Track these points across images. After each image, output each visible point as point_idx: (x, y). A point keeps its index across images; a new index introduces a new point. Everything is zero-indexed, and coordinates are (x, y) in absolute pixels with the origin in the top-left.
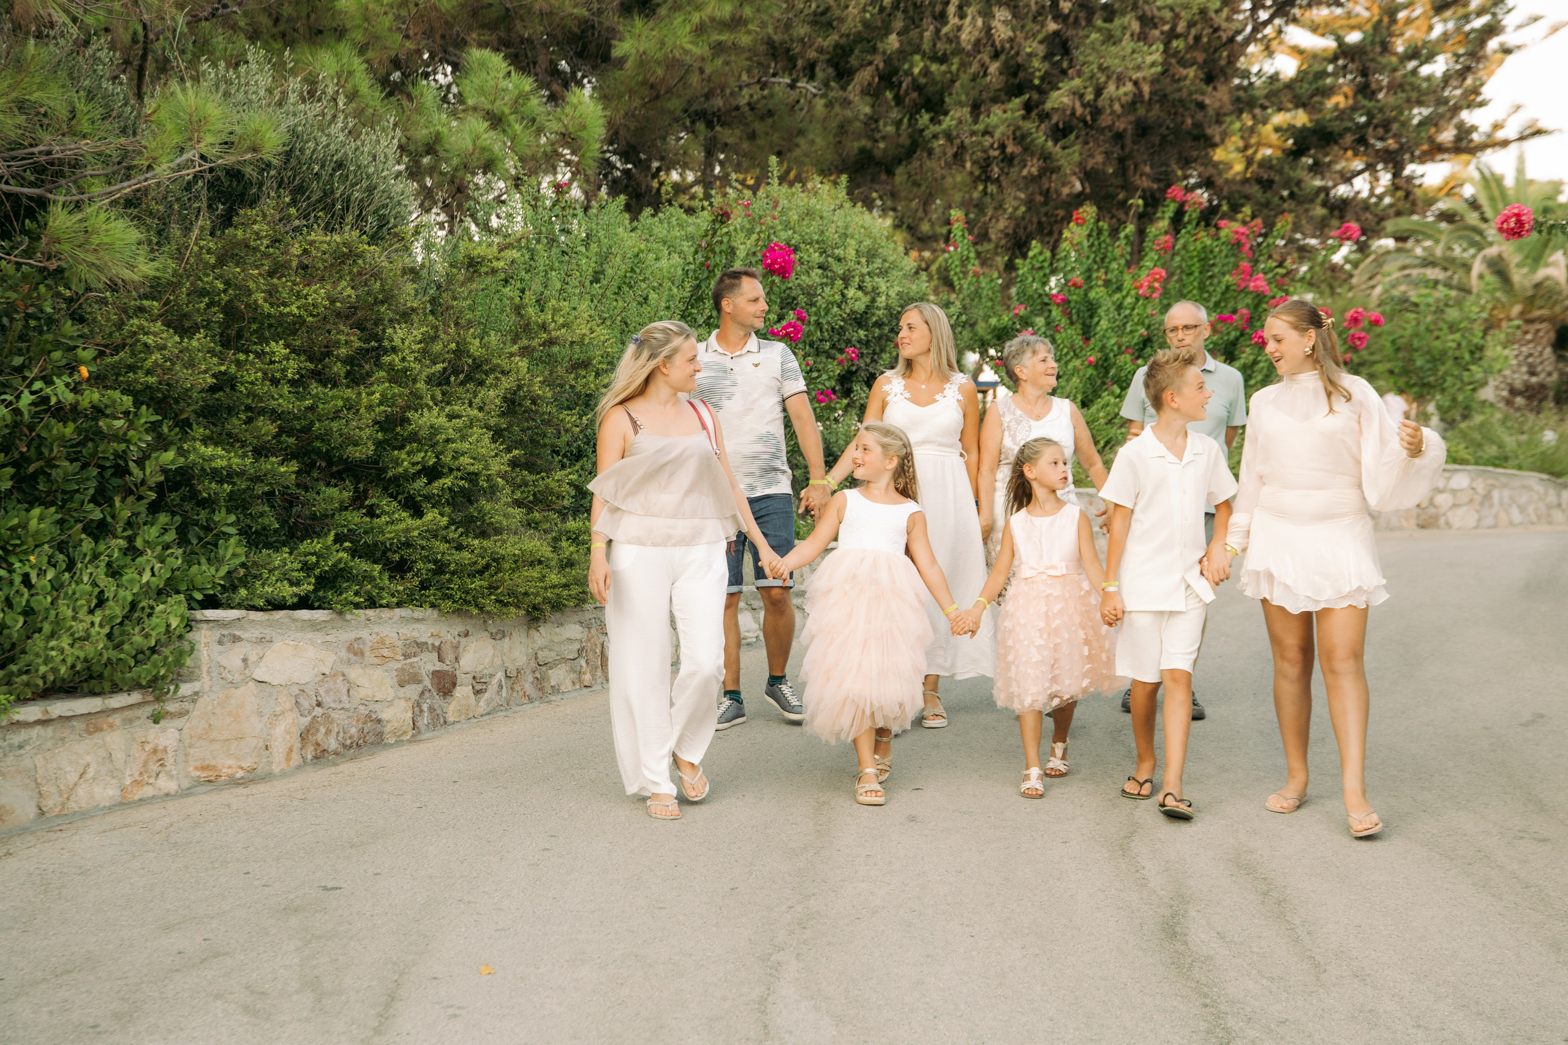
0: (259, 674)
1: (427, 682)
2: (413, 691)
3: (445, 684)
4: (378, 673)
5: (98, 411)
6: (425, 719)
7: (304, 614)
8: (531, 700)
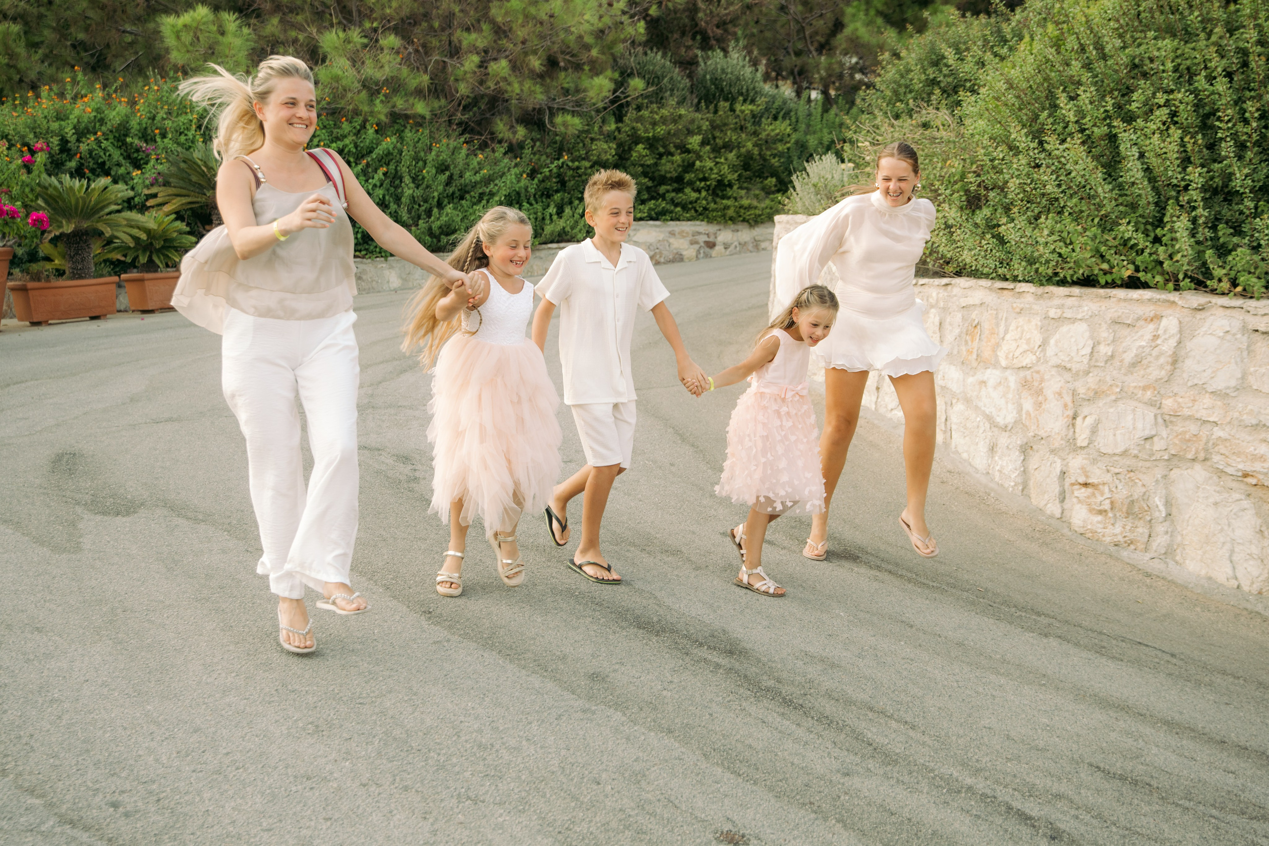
0: (635, 239)
1: (702, 244)
2: (697, 247)
3: (711, 245)
4: (682, 241)
5: (578, 168)
6: (702, 255)
7: (651, 222)
8: (751, 252)
